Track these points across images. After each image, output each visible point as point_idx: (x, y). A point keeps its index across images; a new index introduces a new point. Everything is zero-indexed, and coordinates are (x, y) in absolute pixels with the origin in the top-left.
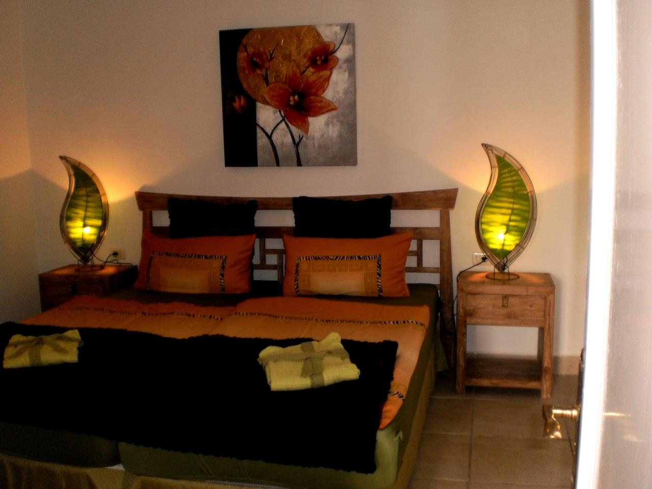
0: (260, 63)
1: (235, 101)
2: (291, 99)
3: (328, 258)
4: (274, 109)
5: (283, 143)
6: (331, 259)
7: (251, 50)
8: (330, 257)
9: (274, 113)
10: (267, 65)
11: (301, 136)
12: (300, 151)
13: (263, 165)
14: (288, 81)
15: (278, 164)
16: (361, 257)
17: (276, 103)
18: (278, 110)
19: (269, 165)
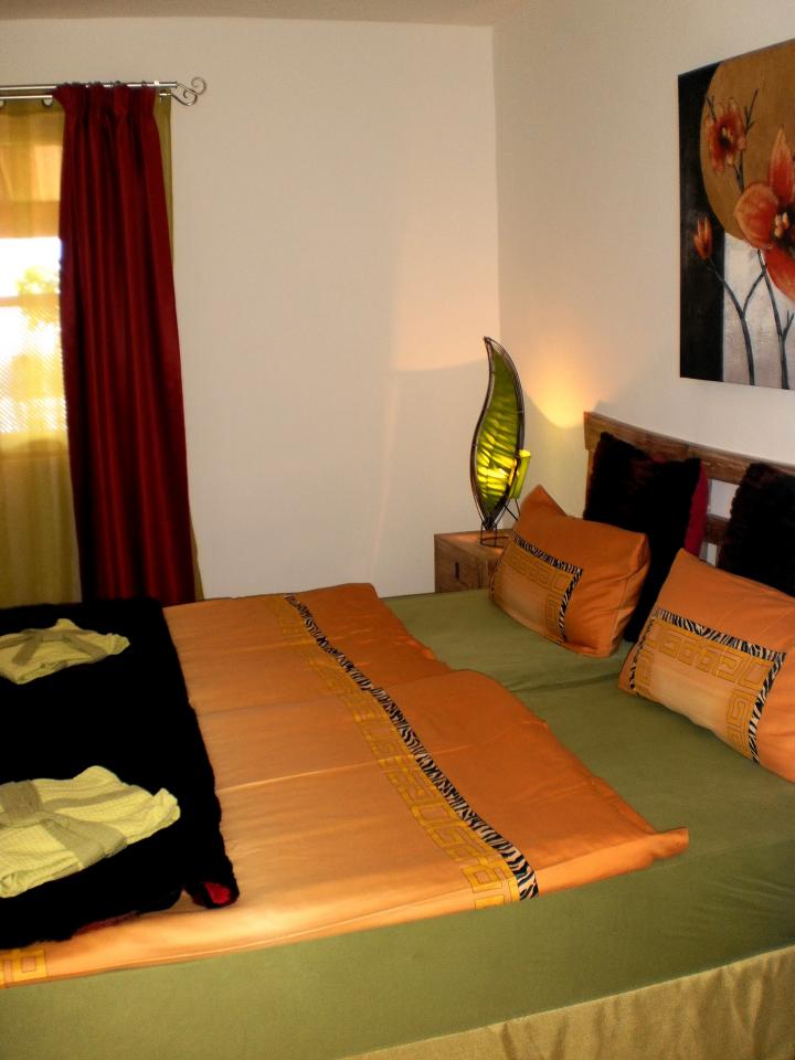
0: (732, 139)
1: (696, 233)
2: (777, 222)
3: (692, 626)
4: (751, 248)
5: (760, 333)
6: (697, 631)
7: (719, 111)
8: (698, 627)
9: (751, 256)
10: (741, 142)
11: (791, 314)
12: (787, 352)
13: (730, 382)
14: (772, 180)
15: (752, 383)
16: (749, 645)
17: (755, 235)
18: (756, 250)
19: (738, 382)
